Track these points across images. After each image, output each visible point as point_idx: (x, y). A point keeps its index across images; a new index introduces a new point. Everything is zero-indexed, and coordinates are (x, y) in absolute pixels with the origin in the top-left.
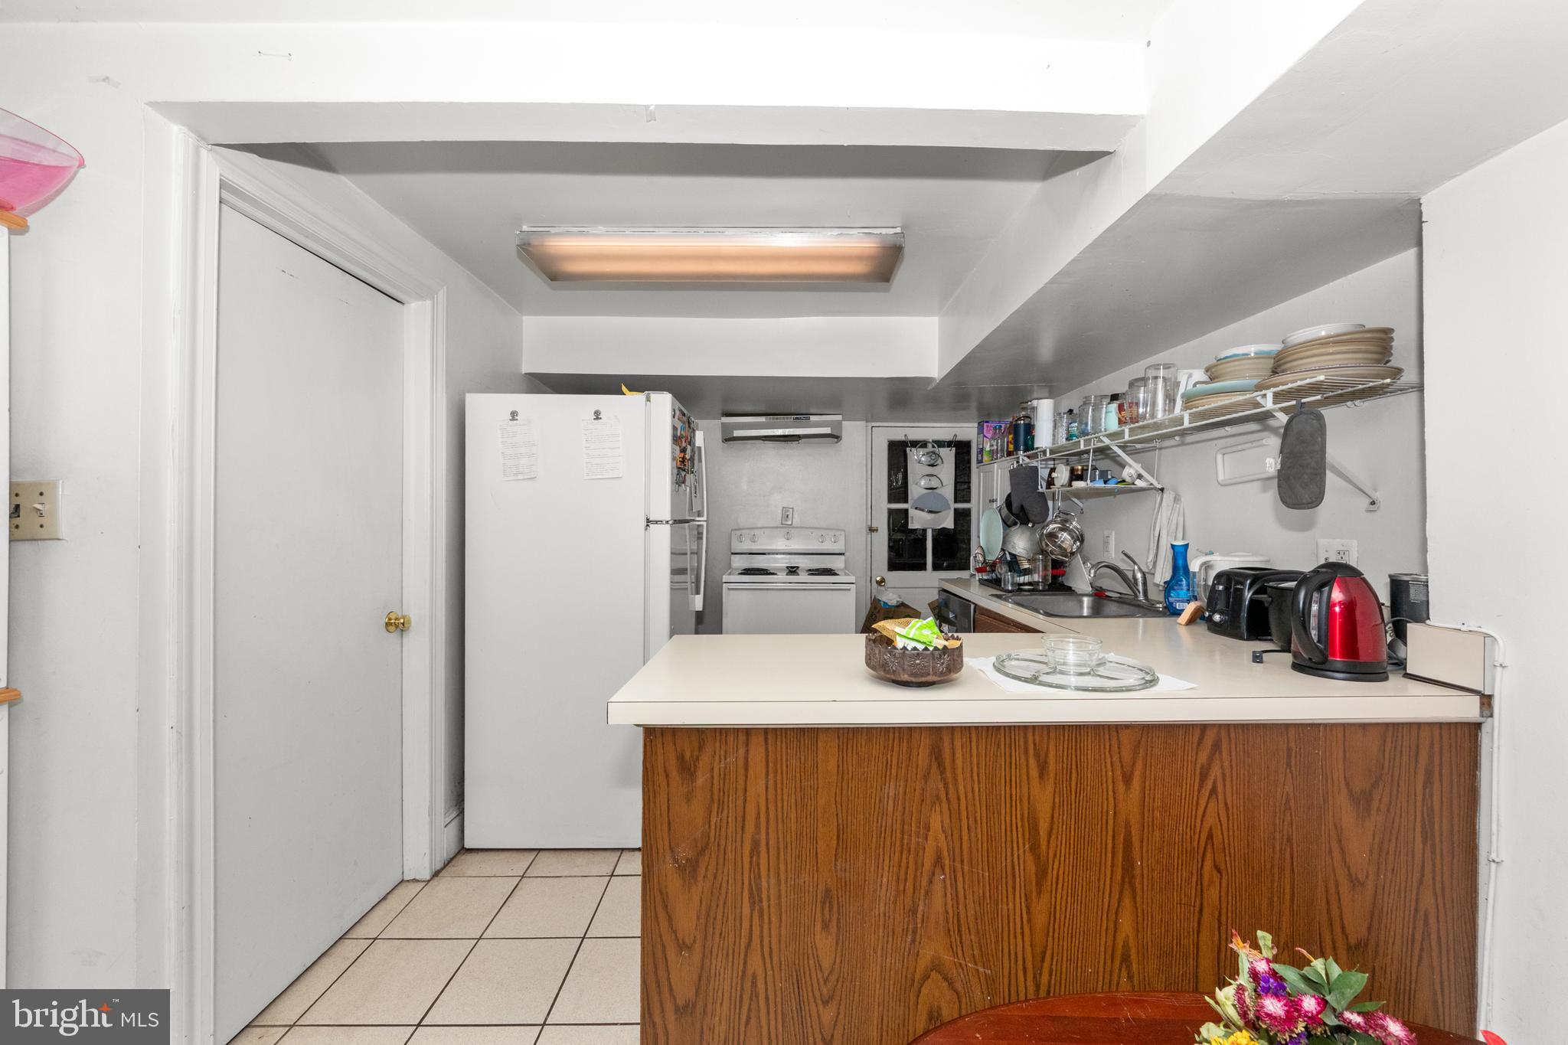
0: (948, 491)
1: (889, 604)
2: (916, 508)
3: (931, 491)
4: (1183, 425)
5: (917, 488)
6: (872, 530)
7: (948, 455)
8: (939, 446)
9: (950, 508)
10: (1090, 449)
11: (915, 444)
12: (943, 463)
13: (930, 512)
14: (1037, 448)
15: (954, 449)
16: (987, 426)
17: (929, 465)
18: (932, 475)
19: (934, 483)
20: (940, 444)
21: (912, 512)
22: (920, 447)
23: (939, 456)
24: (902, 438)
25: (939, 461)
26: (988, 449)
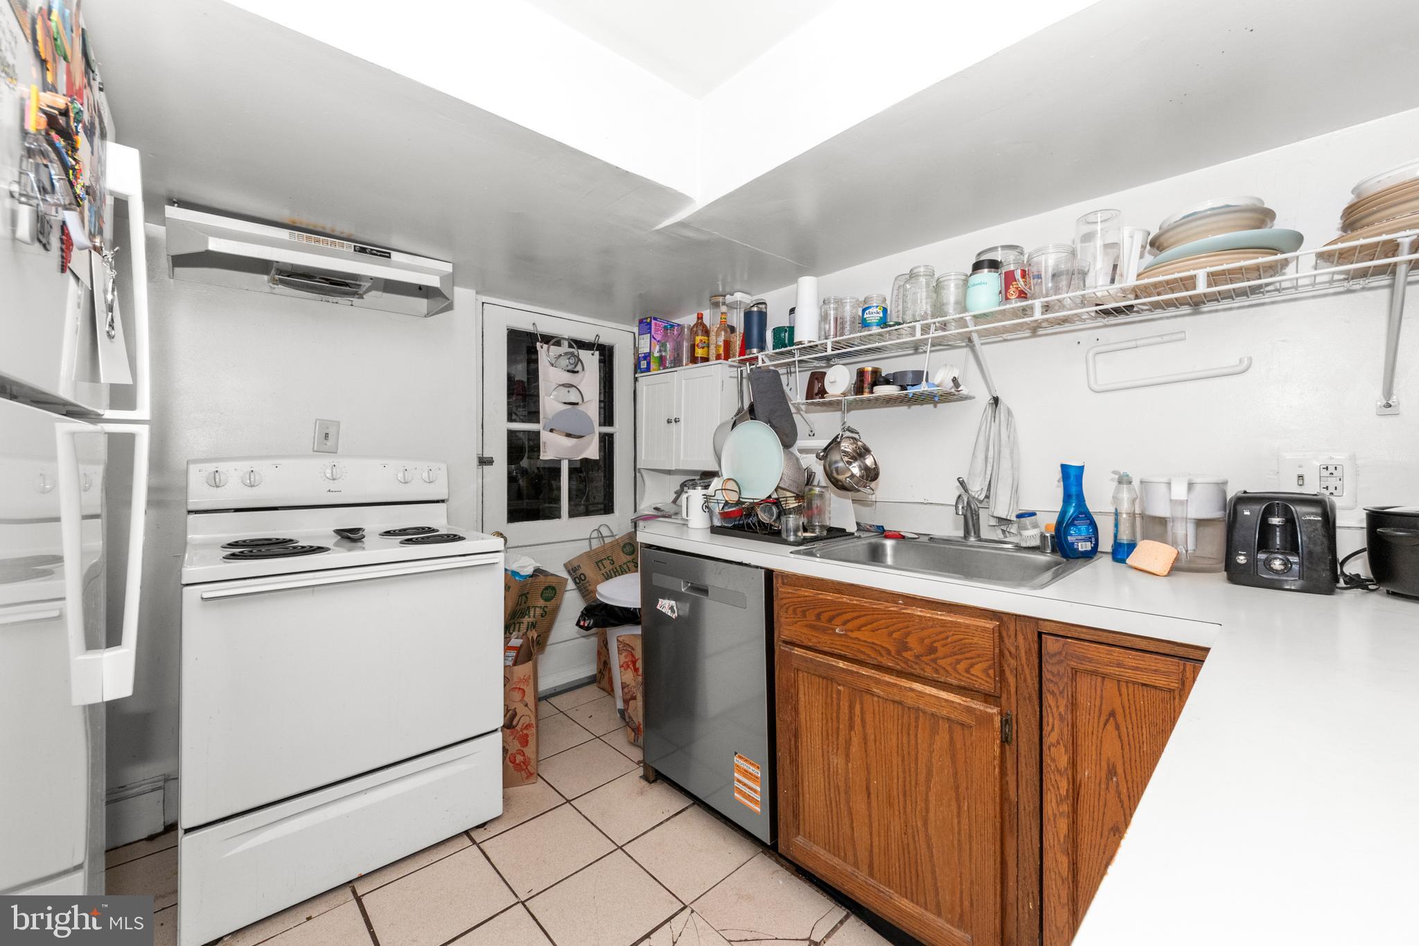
0: (592, 409)
1: (522, 573)
2: (551, 431)
3: (570, 407)
4: (1194, 288)
5: (550, 402)
6: (484, 461)
7: (591, 360)
8: (579, 347)
9: (594, 432)
10: (928, 339)
11: (547, 339)
12: (583, 370)
13: (569, 435)
14: (800, 343)
15: (597, 353)
16: (656, 324)
17: (568, 371)
18: (572, 386)
19: (573, 397)
20: (582, 345)
21: (545, 436)
22: (553, 345)
23: (579, 360)
24: (530, 328)
25: (579, 368)
26: (657, 354)
